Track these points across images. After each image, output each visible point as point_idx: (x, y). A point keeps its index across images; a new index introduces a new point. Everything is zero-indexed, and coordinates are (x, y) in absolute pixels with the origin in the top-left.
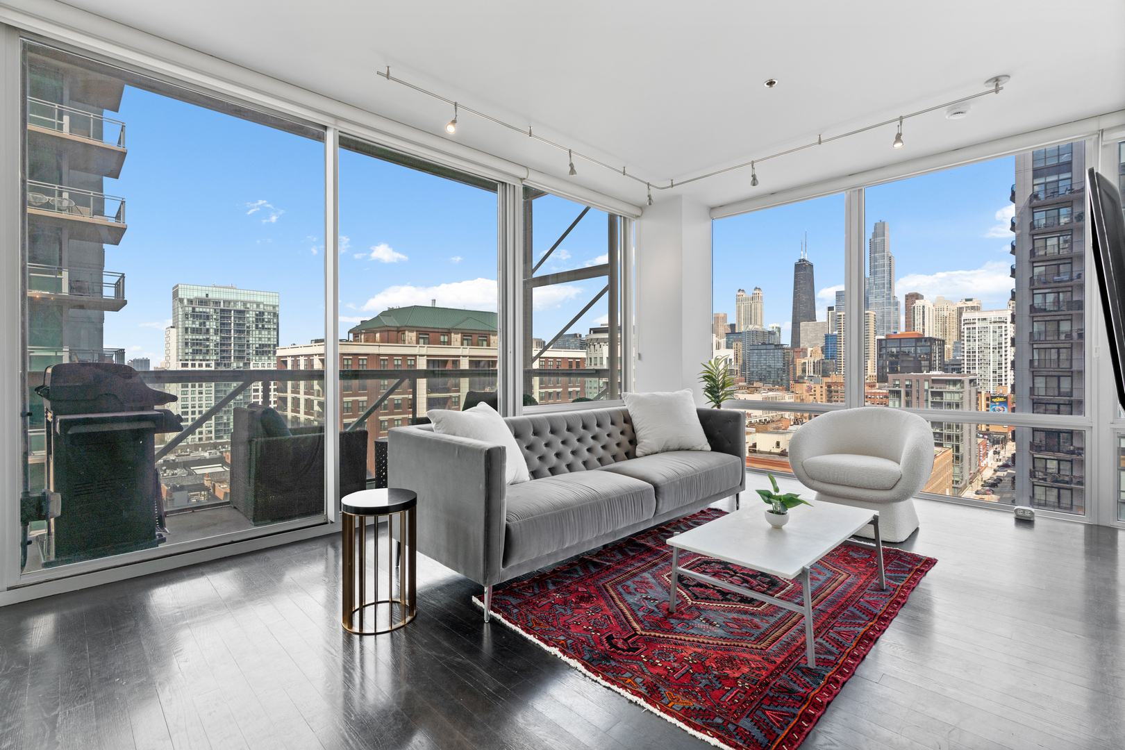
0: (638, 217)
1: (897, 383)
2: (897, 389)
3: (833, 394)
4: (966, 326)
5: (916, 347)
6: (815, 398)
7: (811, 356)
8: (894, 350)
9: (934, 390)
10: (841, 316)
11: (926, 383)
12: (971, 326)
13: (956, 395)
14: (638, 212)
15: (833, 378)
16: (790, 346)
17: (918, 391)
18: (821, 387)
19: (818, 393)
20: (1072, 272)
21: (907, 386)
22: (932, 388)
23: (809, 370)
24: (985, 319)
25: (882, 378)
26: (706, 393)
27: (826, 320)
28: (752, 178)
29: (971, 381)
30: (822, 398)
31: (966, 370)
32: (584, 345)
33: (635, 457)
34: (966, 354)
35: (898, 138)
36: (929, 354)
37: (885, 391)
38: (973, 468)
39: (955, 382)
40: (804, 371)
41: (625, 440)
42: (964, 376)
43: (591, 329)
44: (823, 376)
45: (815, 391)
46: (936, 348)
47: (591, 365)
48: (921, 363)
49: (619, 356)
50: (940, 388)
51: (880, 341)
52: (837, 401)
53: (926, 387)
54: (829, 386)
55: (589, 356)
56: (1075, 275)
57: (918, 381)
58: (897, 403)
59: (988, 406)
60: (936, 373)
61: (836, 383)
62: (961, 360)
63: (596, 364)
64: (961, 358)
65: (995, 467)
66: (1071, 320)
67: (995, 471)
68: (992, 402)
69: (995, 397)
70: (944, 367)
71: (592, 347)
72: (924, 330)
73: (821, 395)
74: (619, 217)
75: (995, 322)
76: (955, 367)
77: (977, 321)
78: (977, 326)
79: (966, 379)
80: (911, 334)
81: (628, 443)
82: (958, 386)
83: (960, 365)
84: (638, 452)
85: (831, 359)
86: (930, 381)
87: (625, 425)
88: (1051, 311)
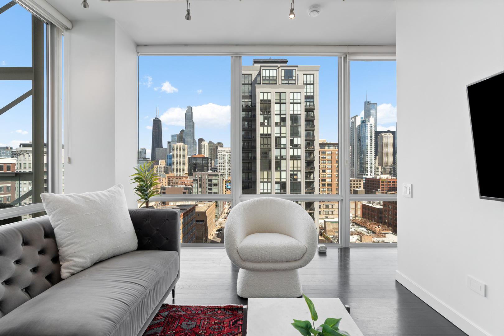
0: (67, 29)
1: (196, 176)
2: (196, 179)
3: (171, 182)
4: (219, 153)
5: (202, 161)
6: (162, 184)
7: (160, 164)
8: (195, 162)
9: (209, 179)
10: (173, 146)
11: (207, 176)
12: (220, 153)
13: (217, 181)
14: (69, 25)
15: (171, 174)
16: (151, 159)
17: (204, 179)
18: (165, 179)
19: (164, 182)
20: (252, 135)
21: (200, 177)
22: (209, 178)
23: (160, 170)
24: (225, 151)
25: (190, 174)
26: (138, 192)
27: (167, 147)
28: (186, 13)
29: (221, 175)
30: (165, 184)
31: (219, 171)
32: (14, 154)
33: (60, 279)
34: (219, 164)
35: (292, 11)
36: (207, 164)
37: (191, 180)
38: (222, 209)
39: (216, 175)
40: (157, 171)
41: (46, 260)
42: (219, 173)
43: (21, 145)
44: (166, 174)
45: (162, 181)
46: (209, 162)
47: (21, 168)
48: (204, 168)
49: (45, 162)
50: (211, 178)
51: (189, 158)
52: (172, 185)
53: (207, 178)
54: (169, 178)
55: (19, 162)
56: (252, 136)
57: (204, 175)
58: (196, 185)
59: (226, 184)
60: (210, 172)
61: (171, 177)
62: (217, 167)
63: (25, 168)
64: (217, 166)
65: (228, 208)
66: (251, 152)
67: (228, 209)
68: (227, 183)
69: (228, 181)
70: (212, 170)
71: (22, 156)
72: (205, 154)
73: (165, 182)
74: (45, 25)
75: (228, 152)
76: (215, 169)
77: (222, 151)
78: (222, 153)
79: (219, 174)
80: (200, 156)
81: (51, 262)
82: (217, 177)
83: (217, 168)
84: (65, 273)
85: (169, 166)
86: (208, 175)
87: (45, 241)
88: (246, 149)
